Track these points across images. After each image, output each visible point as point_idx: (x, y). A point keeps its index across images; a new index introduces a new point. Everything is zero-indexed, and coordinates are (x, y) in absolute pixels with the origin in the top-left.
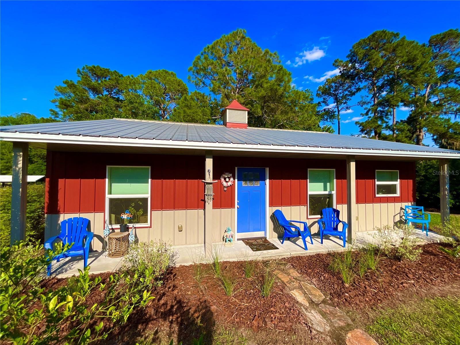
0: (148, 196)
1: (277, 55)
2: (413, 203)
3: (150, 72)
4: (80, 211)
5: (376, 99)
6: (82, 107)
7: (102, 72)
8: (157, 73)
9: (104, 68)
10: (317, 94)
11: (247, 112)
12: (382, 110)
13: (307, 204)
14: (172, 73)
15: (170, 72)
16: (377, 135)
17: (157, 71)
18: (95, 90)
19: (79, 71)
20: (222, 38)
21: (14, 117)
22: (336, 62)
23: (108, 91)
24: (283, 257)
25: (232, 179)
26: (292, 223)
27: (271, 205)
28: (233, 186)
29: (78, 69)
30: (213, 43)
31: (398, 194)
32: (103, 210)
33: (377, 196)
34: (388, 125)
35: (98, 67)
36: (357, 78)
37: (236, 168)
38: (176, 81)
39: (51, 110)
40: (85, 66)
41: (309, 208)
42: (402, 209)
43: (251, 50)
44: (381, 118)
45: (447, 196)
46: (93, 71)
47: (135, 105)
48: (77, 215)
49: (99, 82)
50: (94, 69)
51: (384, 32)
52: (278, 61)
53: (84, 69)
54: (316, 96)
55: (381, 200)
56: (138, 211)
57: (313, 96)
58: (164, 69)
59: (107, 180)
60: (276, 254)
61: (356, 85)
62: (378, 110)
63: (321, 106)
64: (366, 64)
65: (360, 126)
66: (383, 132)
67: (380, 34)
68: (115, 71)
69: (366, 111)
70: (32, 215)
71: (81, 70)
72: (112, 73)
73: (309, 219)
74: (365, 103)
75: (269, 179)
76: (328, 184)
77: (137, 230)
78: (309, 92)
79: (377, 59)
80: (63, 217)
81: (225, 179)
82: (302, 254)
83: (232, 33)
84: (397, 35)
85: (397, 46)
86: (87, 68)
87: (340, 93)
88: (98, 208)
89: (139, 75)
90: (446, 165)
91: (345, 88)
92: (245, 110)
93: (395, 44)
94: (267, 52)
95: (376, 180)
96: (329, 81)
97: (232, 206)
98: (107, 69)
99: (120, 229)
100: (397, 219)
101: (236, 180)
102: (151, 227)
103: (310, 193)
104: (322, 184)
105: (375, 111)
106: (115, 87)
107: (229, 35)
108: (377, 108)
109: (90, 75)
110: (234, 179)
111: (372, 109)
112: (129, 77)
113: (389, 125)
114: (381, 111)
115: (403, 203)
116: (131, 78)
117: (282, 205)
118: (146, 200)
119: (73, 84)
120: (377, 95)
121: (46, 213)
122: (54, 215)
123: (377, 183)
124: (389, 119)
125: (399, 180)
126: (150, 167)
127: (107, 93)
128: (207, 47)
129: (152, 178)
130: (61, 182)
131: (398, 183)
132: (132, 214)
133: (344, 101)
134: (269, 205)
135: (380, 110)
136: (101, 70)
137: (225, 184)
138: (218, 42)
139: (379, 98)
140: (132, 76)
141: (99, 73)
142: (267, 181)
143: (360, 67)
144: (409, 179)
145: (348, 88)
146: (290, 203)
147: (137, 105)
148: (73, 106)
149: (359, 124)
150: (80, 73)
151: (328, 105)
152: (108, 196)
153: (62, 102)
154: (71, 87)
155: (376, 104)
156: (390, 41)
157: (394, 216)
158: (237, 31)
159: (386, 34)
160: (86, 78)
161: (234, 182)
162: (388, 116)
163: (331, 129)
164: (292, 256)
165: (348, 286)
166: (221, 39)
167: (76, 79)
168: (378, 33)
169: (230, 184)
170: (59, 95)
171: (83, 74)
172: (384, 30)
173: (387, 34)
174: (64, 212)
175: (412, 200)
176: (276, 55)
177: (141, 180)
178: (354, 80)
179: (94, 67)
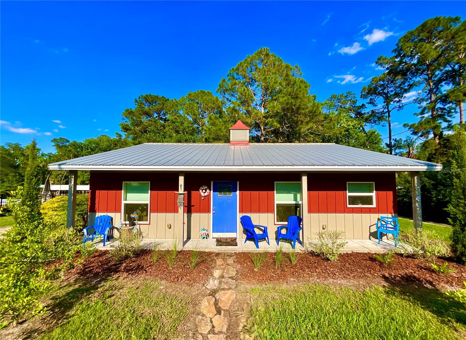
0: (148, 202)
1: (299, 68)
2: (393, 214)
3: (190, 95)
4: (107, 211)
5: (433, 96)
6: (137, 129)
7: (153, 99)
8: (196, 94)
9: (154, 96)
10: (361, 95)
11: (248, 130)
12: (442, 106)
13: (274, 211)
14: (208, 92)
15: (206, 91)
16: (438, 137)
17: (195, 93)
18: (148, 114)
19: (136, 101)
20: (246, 58)
21: (95, 138)
22: (379, 59)
23: (158, 114)
24: (236, 252)
25: (208, 191)
26: (260, 227)
27: (241, 211)
28: (209, 196)
29: (136, 99)
30: (237, 65)
31: (374, 205)
32: (120, 211)
33: (349, 206)
34: (450, 125)
35: (150, 95)
36: (410, 73)
37: (212, 183)
38: (211, 99)
39: (117, 134)
40: (140, 96)
41: (277, 215)
42: (379, 219)
43: (273, 66)
44: (441, 116)
45: (418, 208)
46: (146, 99)
47: (177, 125)
48: (105, 214)
49: (151, 108)
50: (147, 98)
51: (437, 19)
52: (300, 73)
53: (140, 98)
54: (361, 97)
55: (353, 211)
56: (142, 212)
57: (356, 98)
58: (201, 90)
59: (123, 191)
60: (231, 249)
61: (410, 81)
62: (436, 107)
63: (366, 108)
64: (418, 57)
65: (409, 129)
66: (444, 133)
67: (431, 23)
68: (163, 97)
69: (420, 110)
70: (82, 213)
71: (138, 100)
72: (160, 99)
73: (276, 225)
74: (424, 99)
75: (239, 191)
76: (298, 195)
77: (141, 225)
78: (351, 94)
79: (427, 51)
80: (98, 215)
81: (202, 190)
82: (252, 251)
83: (257, 52)
84: (457, 19)
85: (456, 33)
86: (142, 97)
87: (392, 91)
88: (117, 210)
89: (181, 98)
90: (416, 177)
91: (397, 85)
92: (247, 129)
93: (453, 31)
94: (287, 66)
95: (347, 191)
96: (375, 80)
97: (209, 211)
98: (156, 96)
99: (129, 224)
100: (374, 229)
101: (212, 191)
102: (150, 224)
103: (276, 202)
104: (293, 195)
105: (433, 109)
106: (162, 109)
107: (254, 55)
108: (435, 106)
109: (144, 102)
110: (210, 190)
111: (427, 107)
112: (172, 100)
113: (452, 125)
114: (441, 109)
115: (380, 214)
116: (174, 101)
117: (251, 211)
118: (147, 205)
119: (132, 111)
120: (435, 90)
121: (89, 212)
122: (93, 213)
123: (349, 194)
124: (453, 117)
125: (374, 192)
126: (149, 182)
127: (157, 115)
128: (232, 69)
129: (151, 190)
130: (97, 192)
131: (373, 194)
132: (139, 214)
133: (398, 100)
134: (239, 212)
135: (439, 107)
136: (152, 97)
137: (202, 194)
138: (241, 63)
139: (438, 94)
140: (175, 100)
141: (150, 100)
142: (238, 192)
143: (411, 61)
144: (388, 191)
145: (400, 85)
146: (259, 211)
147: (178, 124)
148: (131, 129)
149: (408, 126)
150: (137, 102)
151: (376, 106)
152: (123, 202)
153: (123, 126)
154: (130, 114)
155: (433, 101)
156: (449, 27)
157: (370, 227)
158: (260, 49)
159: (440, 22)
160: (140, 106)
161: (210, 193)
162: (451, 114)
163: (376, 133)
164: (243, 251)
165: (257, 270)
166: (246, 60)
167: (134, 107)
168: (430, 22)
169: (206, 194)
170: (125, 119)
171: (139, 102)
172: (438, 17)
173: (442, 22)
174: (99, 212)
175: (393, 211)
176: (297, 68)
177: (144, 191)
178: (406, 75)
179: (147, 96)
